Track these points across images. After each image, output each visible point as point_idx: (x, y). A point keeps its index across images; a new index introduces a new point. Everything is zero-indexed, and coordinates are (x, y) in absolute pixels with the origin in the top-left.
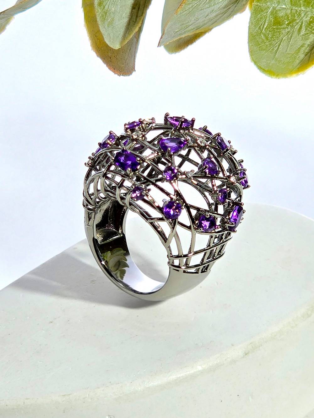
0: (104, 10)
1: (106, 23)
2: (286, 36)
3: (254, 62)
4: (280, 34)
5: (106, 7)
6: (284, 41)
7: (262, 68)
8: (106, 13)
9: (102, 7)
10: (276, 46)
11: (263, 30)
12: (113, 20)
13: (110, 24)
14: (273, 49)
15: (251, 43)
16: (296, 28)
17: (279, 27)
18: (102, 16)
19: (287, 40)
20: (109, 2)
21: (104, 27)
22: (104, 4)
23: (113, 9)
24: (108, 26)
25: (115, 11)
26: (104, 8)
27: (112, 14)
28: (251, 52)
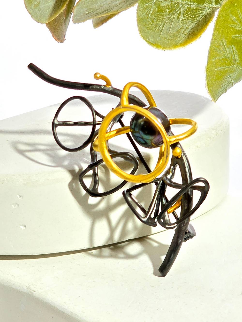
2: (168, 21)
3: (143, 38)
4: (163, 18)
6: (167, 24)
7: (150, 43)
10: (161, 27)
11: (149, 16)
14: (158, 30)
15: (140, 24)
16: (176, 15)
17: (162, 14)
19: (169, 23)
28: (141, 31)
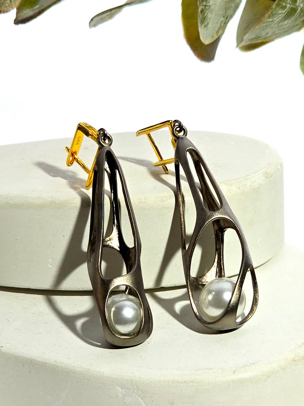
0: (203, 16)
1: (203, 25)
5: (206, 14)
8: (204, 18)
9: (203, 14)
12: (208, 24)
13: (206, 26)
18: (202, 20)
20: (208, 11)
21: (201, 28)
22: (205, 12)
23: (210, 16)
24: (204, 27)
25: (211, 17)
26: (204, 14)
27: (208, 20)
